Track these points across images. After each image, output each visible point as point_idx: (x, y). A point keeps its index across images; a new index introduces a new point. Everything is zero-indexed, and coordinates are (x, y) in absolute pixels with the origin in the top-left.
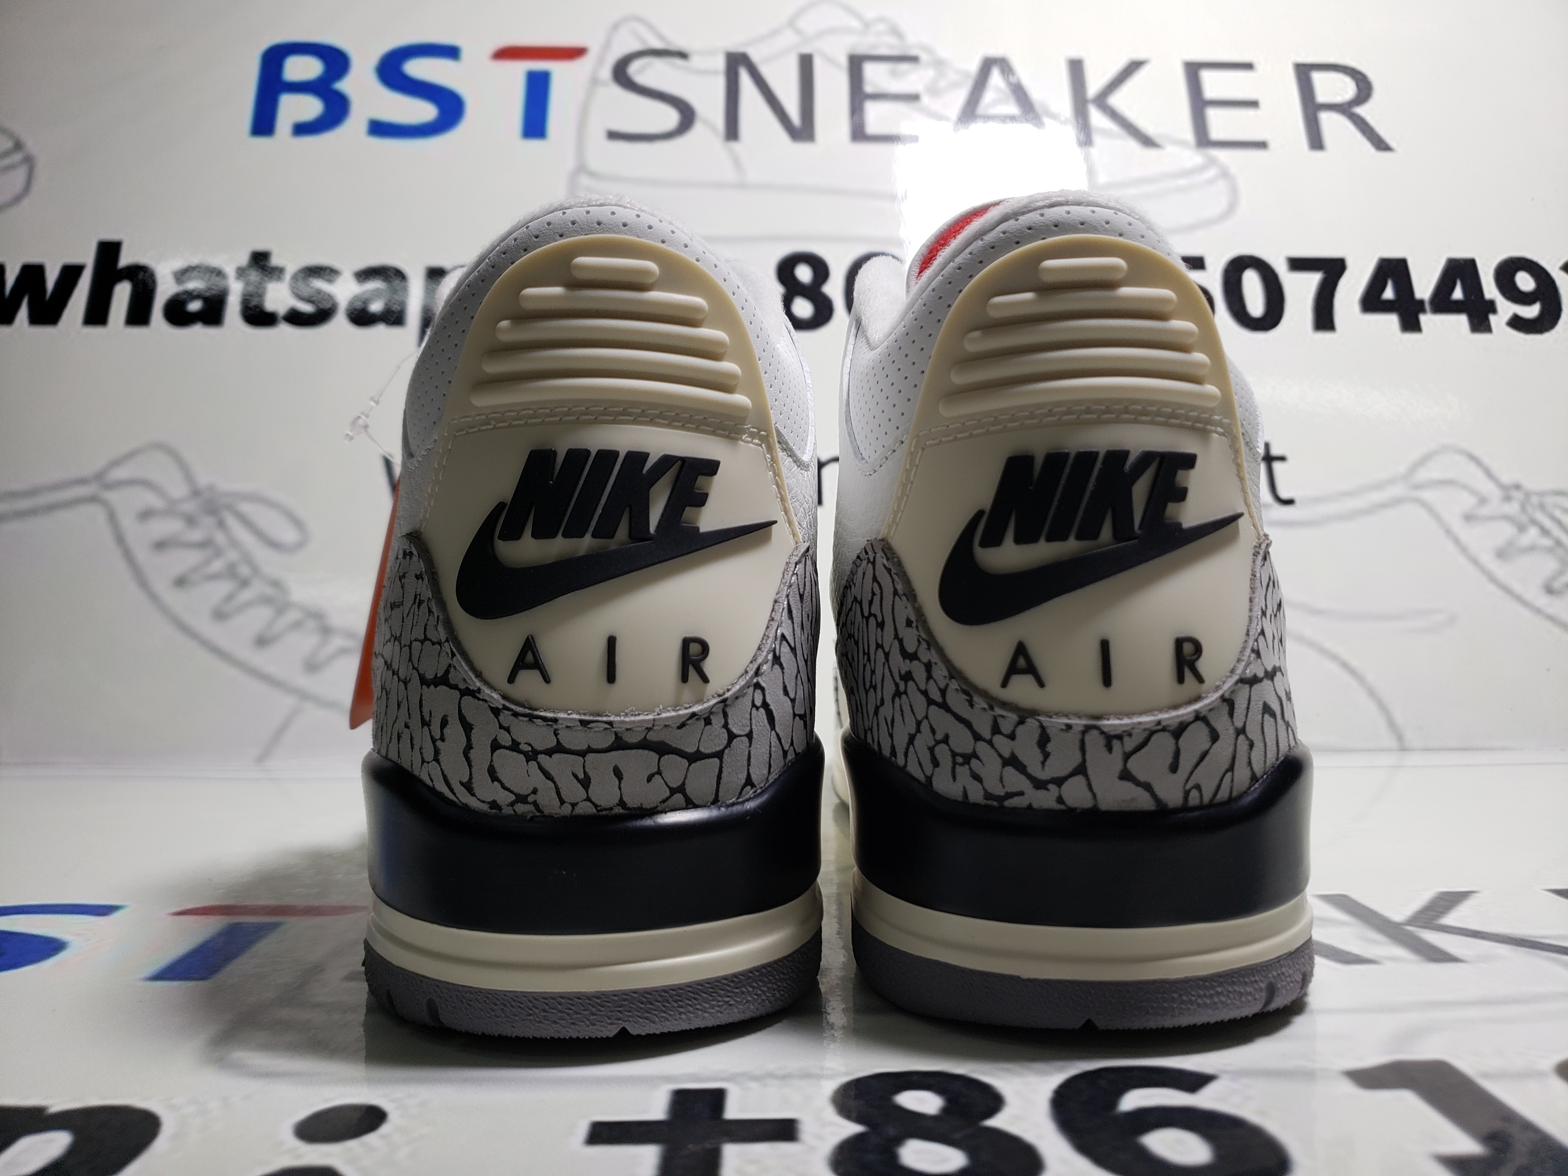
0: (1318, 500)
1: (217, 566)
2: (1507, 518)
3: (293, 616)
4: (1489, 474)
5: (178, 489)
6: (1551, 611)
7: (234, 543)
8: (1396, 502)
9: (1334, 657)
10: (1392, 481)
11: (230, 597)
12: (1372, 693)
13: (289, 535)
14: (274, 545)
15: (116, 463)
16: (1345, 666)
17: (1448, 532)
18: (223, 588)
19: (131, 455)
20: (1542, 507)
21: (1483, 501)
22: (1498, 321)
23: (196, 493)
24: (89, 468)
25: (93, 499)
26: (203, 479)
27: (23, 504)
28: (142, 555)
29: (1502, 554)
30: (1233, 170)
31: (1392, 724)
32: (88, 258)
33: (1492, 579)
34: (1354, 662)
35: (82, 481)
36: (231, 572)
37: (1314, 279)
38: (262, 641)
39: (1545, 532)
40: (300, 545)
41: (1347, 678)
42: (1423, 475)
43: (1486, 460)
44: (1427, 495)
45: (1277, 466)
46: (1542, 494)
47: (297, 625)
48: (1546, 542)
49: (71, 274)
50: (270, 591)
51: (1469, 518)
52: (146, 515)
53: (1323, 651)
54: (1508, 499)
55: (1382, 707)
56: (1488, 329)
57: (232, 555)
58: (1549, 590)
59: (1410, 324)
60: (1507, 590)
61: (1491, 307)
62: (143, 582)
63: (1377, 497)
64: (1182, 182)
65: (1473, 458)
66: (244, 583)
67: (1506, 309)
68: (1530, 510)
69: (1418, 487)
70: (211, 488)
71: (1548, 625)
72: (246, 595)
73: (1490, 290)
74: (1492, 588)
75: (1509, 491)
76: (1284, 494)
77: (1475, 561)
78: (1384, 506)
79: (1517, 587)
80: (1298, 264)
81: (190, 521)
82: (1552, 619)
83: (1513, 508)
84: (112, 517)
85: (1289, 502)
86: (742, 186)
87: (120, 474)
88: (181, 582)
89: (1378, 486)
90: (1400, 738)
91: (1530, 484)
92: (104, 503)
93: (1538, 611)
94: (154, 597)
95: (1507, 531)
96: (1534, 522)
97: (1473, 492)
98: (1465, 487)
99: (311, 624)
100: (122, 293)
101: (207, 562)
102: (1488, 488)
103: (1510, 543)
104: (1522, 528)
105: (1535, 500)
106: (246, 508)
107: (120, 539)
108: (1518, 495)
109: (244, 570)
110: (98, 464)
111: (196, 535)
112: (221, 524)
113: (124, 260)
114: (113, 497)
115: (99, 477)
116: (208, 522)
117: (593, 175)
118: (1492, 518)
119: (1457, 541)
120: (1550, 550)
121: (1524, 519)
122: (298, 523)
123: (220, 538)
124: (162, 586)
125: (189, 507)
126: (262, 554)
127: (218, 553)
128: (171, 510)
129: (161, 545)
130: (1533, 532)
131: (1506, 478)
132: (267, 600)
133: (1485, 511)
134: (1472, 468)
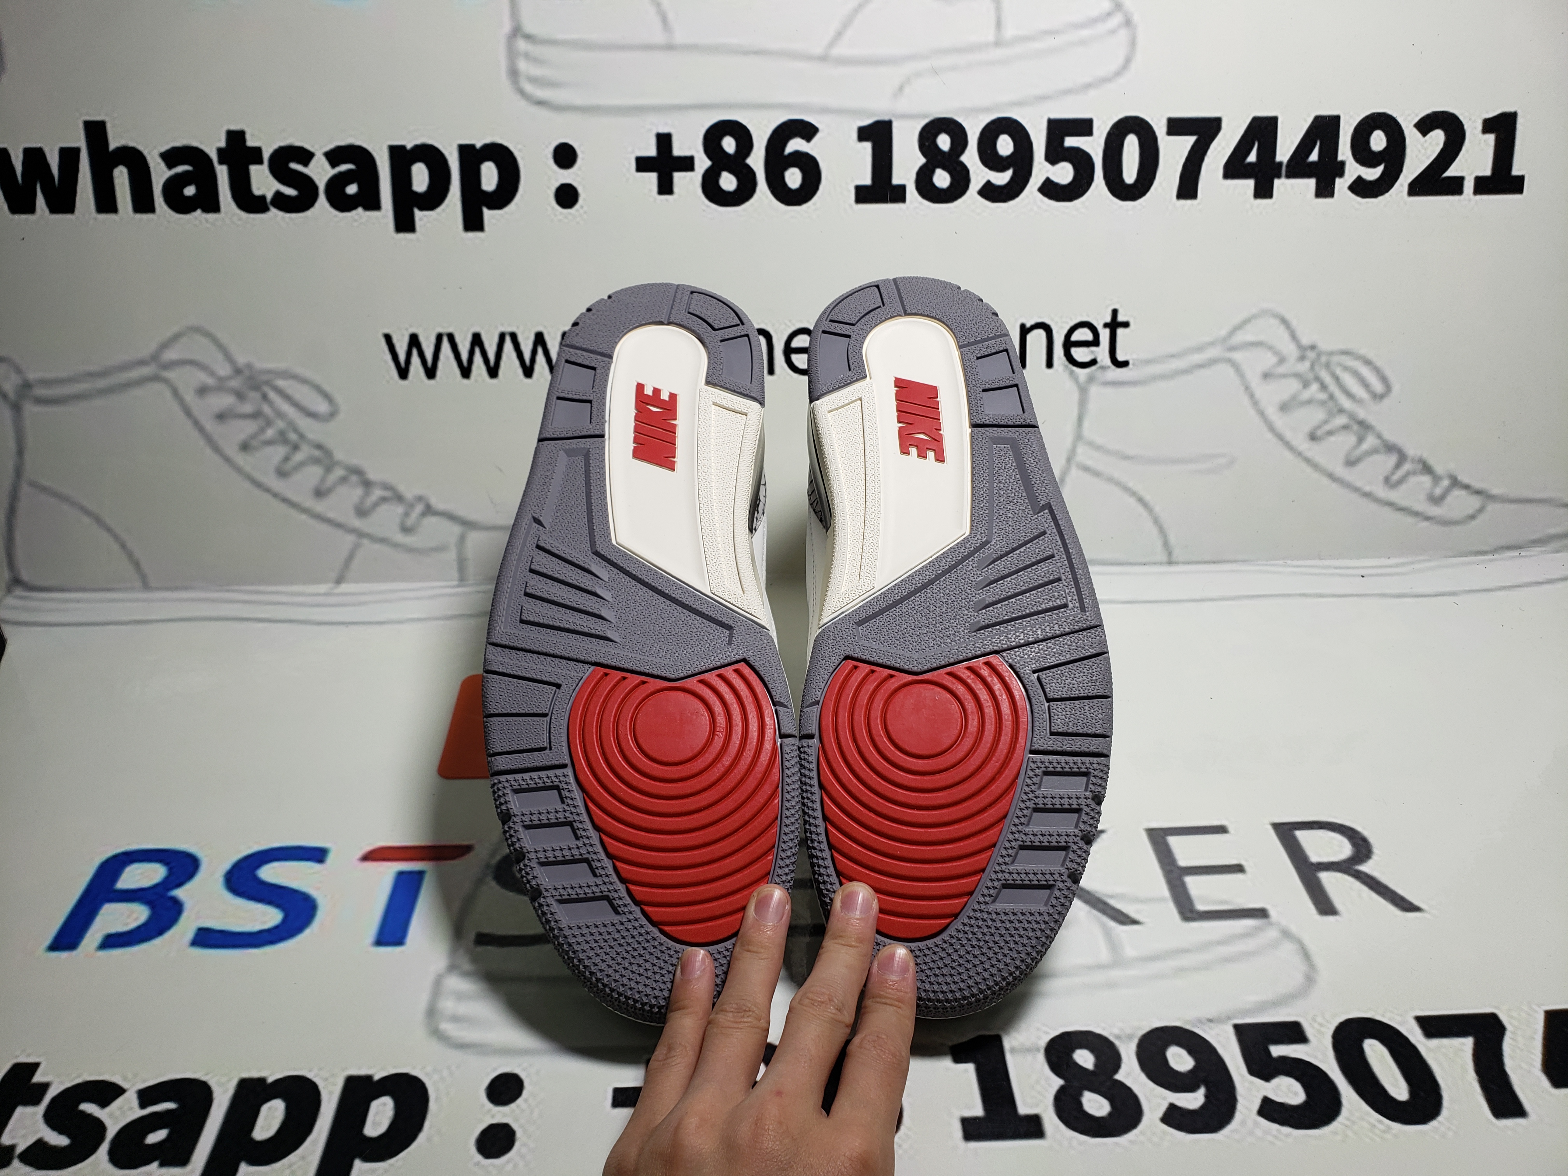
0: (1148, 362)
1: (270, 433)
2: (1297, 376)
3: (339, 472)
4: (1294, 337)
5: (224, 370)
6: (1309, 454)
7: (280, 414)
8: (1213, 362)
9: (1133, 493)
10: (1212, 344)
11: (287, 459)
12: (1156, 521)
13: (322, 407)
14: (312, 415)
15: (165, 346)
16: (1140, 500)
17: (1247, 388)
18: (280, 451)
19: (176, 338)
20: (1327, 366)
21: (1282, 360)
22: (1342, 185)
23: (238, 371)
24: (145, 352)
25: (156, 378)
26: (241, 360)
27: (101, 383)
28: (210, 426)
29: (1284, 407)
30: (1136, 18)
31: (1166, 544)
32: (80, 141)
33: (1272, 429)
34: (1148, 497)
35: (142, 363)
36: (282, 438)
37: (1188, 142)
38: (319, 493)
39: (1324, 387)
40: (333, 415)
41: (1140, 509)
42: (1240, 337)
43: (1294, 323)
44: (1237, 356)
45: (1120, 331)
46: (1331, 354)
47: (343, 480)
48: (1323, 396)
49: (69, 156)
50: (317, 453)
51: (1267, 376)
52: (202, 391)
53: (1126, 489)
54: (1302, 358)
55: (1162, 531)
56: (1331, 194)
57: (281, 424)
58: (1313, 437)
59: (1264, 191)
60: (1280, 437)
61: (1339, 169)
62: (217, 449)
63: (1197, 358)
64: (1085, 33)
65: (1284, 322)
66: (296, 448)
67: (1354, 170)
68: (1317, 367)
69: (1232, 349)
70: (249, 366)
71: (1304, 465)
72: (299, 457)
73: (1345, 152)
74: (1269, 436)
75: (1304, 350)
76: (1120, 357)
77: (1262, 414)
78: (1201, 366)
79: (1288, 435)
80: (1177, 127)
81: (240, 396)
82: (1307, 460)
83: (1304, 367)
84: (175, 392)
85: (1125, 364)
86: (670, 47)
87: (171, 355)
88: (245, 447)
89: (1199, 349)
90: (1170, 554)
91: (1324, 345)
92: (166, 381)
93: (1300, 454)
94: (227, 460)
95: (1294, 385)
96: (1317, 379)
97: (1276, 353)
98: (1270, 348)
99: (354, 478)
100: (121, 176)
101: (262, 430)
102: (1290, 349)
103: (1294, 398)
104: (1306, 385)
105: (1324, 359)
106: (281, 383)
107: (188, 413)
108: (1311, 355)
109: (293, 437)
110: (153, 347)
111: (247, 408)
112: (265, 397)
113: (114, 144)
114: (170, 375)
115: (155, 357)
116: (254, 395)
117: (528, 37)
118: (1285, 376)
119: (1252, 396)
120: (1323, 403)
121: (1310, 376)
122: (327, 396)
123: (267, 409)
124: (231, 451)
125: (235, 383)
126: (304, 423)
127: (269, 423)
128: (221, 386)
129: (221, 417)
130: (1315, 387)
131: (1305, 341)
132: (316, 461)
133: (1281, 370)
134: (1282, 331)
